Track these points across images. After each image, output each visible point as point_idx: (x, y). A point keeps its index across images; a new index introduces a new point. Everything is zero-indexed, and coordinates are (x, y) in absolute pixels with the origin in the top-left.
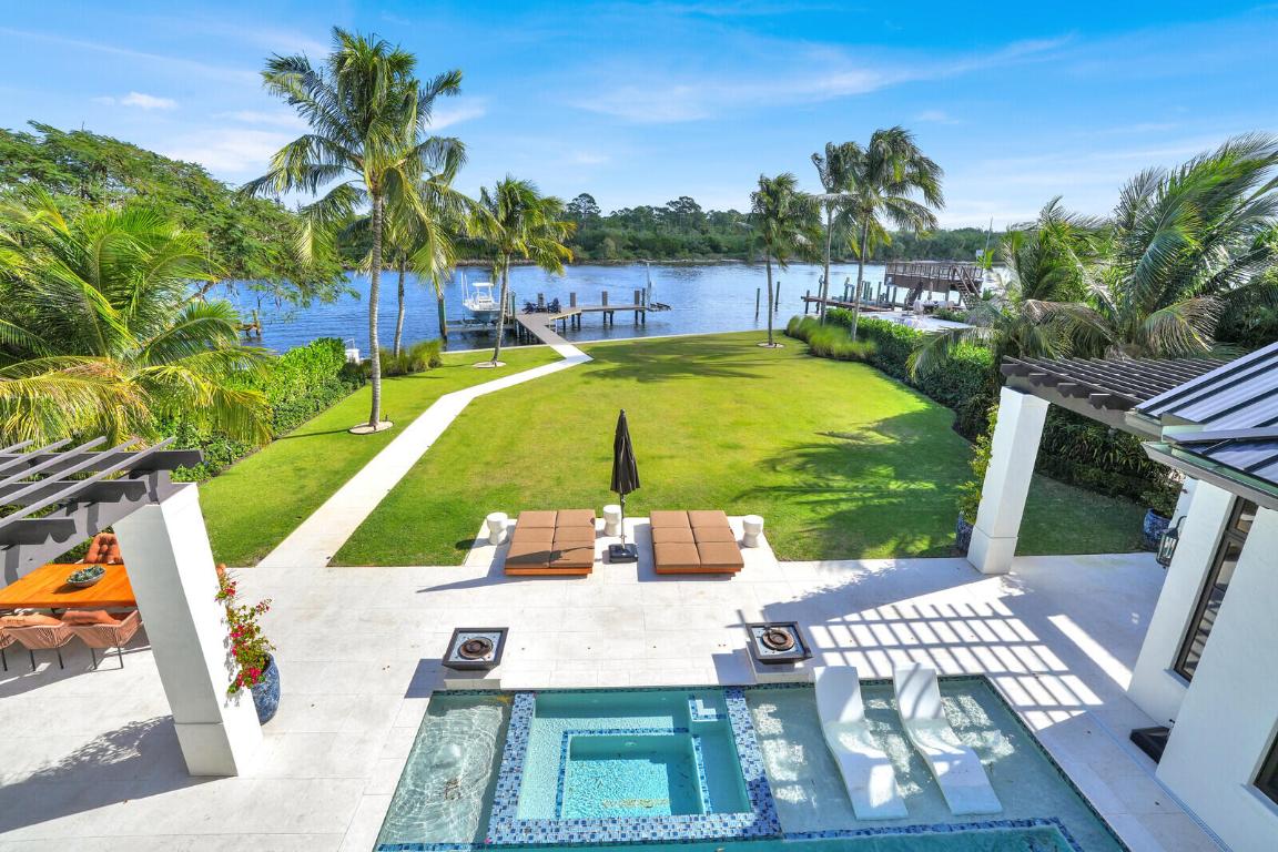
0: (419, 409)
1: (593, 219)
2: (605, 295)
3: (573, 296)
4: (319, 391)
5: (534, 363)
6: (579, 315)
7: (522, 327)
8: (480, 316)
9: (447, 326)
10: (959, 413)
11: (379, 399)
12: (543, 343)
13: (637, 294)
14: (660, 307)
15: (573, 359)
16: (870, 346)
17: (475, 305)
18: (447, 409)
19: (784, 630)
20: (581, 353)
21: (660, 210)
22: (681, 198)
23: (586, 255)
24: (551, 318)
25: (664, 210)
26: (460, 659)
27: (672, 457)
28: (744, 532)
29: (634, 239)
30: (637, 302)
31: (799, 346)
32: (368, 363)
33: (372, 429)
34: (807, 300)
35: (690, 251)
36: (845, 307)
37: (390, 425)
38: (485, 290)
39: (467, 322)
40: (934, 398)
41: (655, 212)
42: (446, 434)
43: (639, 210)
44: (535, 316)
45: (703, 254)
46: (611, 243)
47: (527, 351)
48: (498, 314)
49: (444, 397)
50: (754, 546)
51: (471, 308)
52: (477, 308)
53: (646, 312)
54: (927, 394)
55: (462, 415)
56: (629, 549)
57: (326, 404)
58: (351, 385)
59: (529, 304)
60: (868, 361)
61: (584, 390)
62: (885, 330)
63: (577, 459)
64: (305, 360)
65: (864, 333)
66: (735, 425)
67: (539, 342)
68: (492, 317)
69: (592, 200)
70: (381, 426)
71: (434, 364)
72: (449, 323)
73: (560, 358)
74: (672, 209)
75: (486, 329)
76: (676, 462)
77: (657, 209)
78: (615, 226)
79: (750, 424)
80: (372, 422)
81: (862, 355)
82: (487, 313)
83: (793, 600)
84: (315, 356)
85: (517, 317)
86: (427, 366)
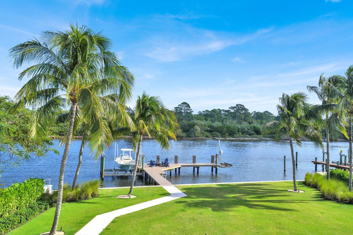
1: (189, 115)
2: (194, 158)
3: (176, 158)
4: (24, 210)
5: (153, 197)
6: (179, 168)
7: (146, 174)
8: (123, 168)
9: (104, 172)
11: (58, 217)
12: (158, 184)
13: (213, 157)
14: (226, 165)
15: (175, 195)
17: (121, 161)
20: (180, 192)
21: (226, 111)
22: (237, 105)
23: (184, 135)
24: (163, 169)
25: (228, 111)
29: (210, 126)
30: (212, 162)
31: (313, 192)
32: (56, 194)
34: (316, 163)
35: (243, 133)
36: (341, 168)
37: (63, 233)
38: (127, 153)
39: (116, 170)
41: (222, 112)
43: (214, 111)
44: (155, 168)
45: (250, 135)
46: (197, 128)
48: (135, 166)
49: (98, 216)
51: (119, 163)
52: (122, 163)
53: (218, 167)
55: (107, 229)
57: (27, 219)
58: (43, 207)
59: (151, 161)
61: (181, 215)
64: (19, 191)
67: (156, 184)
68: (130, 168)
69: (188, 106)
71: (93, 196)
73: (168, 194)
74: (232, 111)
75: (126, 175)
77: (223, 110)
78: (201, 120)
80: (52, 232)
82: (128, 166)
84: (26, 188)
85: (144, 169)
86: (90, 197)
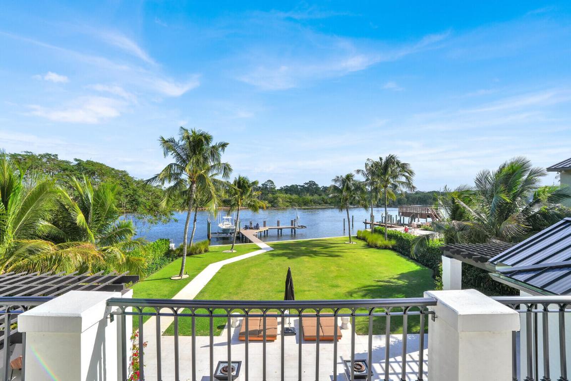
0: (200, 270)
1: (273, 191)
2: (278, 222)
3: (265, 222)
4: (158, 261)
5: (249, 250)
6: (267, 230)
7: (243, 235)
8: (225, 231)
9: (211, 235)
10: (434, 271)
11: (184, 264)
12: (252, 242)
13: (292, 221)
14: (302, 227)
15: (264, 249)
16: (393, 242)
18: (212, 270)
19: (360, 363)
20: (268, 246)
21: (301, 186)
22: (310, 181)
23: (269, 205)
24: (255, 232)
25: (303, 186)
26: (221, 374)
27: (309, 291)
28: (341, 322)
29: (290, 199)
30: (292, 225)
31: (362, 243)
33: (180, 278)
34: (366, 223)
35: (314, 203)
36: (382, 226)
37: (188, 276)
38: (228, 220)
39: (220, 233)
40: (423, 264)
41: (299, 187)
42: (212, 280)
43: (292, 186)
44: (248, 231)
45: (320, 204)
46: (281, 200)
47: (245, 246)
48: (233, 230)
49: (210, 265)
50: (347, 328)
51: (221, 227)
52: (224, 227)
53: (296, 229)
54: (420, 263)
55: (218, 272)
56: (292, 329)
57: (161, 267)
58: (171, 259)
59: (246, 226)
60: (393, 249)
61: (271, 262)
62: (399, 235)
63: (268, 291)
65: (391, 237)
66: (336, 277)
67: (250, 242)
68: (230, 231)
69: (272, 183)
70: (184, 276)
71: (206, 251)
72: (212, 233)
73: (260, 249)
74: (306, 186)
75: (227, 236)
76: (311, 292)
77: (299, 186)
78: (282, 193)
79: (343, 277)
80: (181, 275)
81: (391, 247)
83: (364, 352)
84: (158, 246)
85: (241, 231)
86: (203, 252)
